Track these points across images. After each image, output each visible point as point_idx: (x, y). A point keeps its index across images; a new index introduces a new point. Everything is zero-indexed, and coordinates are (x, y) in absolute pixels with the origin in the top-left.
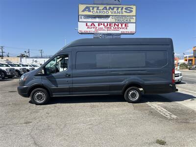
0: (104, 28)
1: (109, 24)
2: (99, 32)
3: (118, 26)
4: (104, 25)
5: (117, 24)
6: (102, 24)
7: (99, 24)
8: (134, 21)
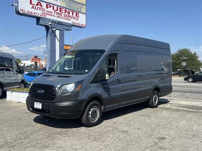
0: (53, 13)
1: (59, 8)
2: (48, 17)
3: (69, 14)
4: (53, 8)
5: (68, 10)
6: (50, 7)
7: (47, 5)
8: (84, 11)
